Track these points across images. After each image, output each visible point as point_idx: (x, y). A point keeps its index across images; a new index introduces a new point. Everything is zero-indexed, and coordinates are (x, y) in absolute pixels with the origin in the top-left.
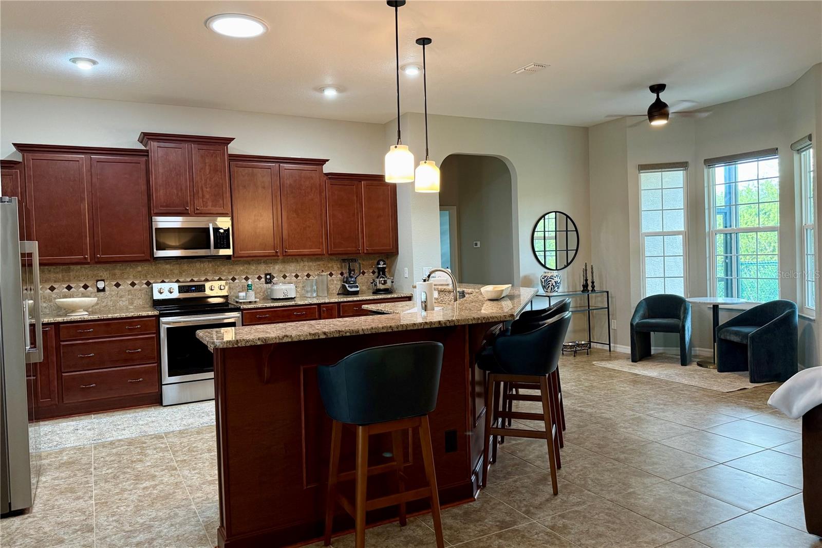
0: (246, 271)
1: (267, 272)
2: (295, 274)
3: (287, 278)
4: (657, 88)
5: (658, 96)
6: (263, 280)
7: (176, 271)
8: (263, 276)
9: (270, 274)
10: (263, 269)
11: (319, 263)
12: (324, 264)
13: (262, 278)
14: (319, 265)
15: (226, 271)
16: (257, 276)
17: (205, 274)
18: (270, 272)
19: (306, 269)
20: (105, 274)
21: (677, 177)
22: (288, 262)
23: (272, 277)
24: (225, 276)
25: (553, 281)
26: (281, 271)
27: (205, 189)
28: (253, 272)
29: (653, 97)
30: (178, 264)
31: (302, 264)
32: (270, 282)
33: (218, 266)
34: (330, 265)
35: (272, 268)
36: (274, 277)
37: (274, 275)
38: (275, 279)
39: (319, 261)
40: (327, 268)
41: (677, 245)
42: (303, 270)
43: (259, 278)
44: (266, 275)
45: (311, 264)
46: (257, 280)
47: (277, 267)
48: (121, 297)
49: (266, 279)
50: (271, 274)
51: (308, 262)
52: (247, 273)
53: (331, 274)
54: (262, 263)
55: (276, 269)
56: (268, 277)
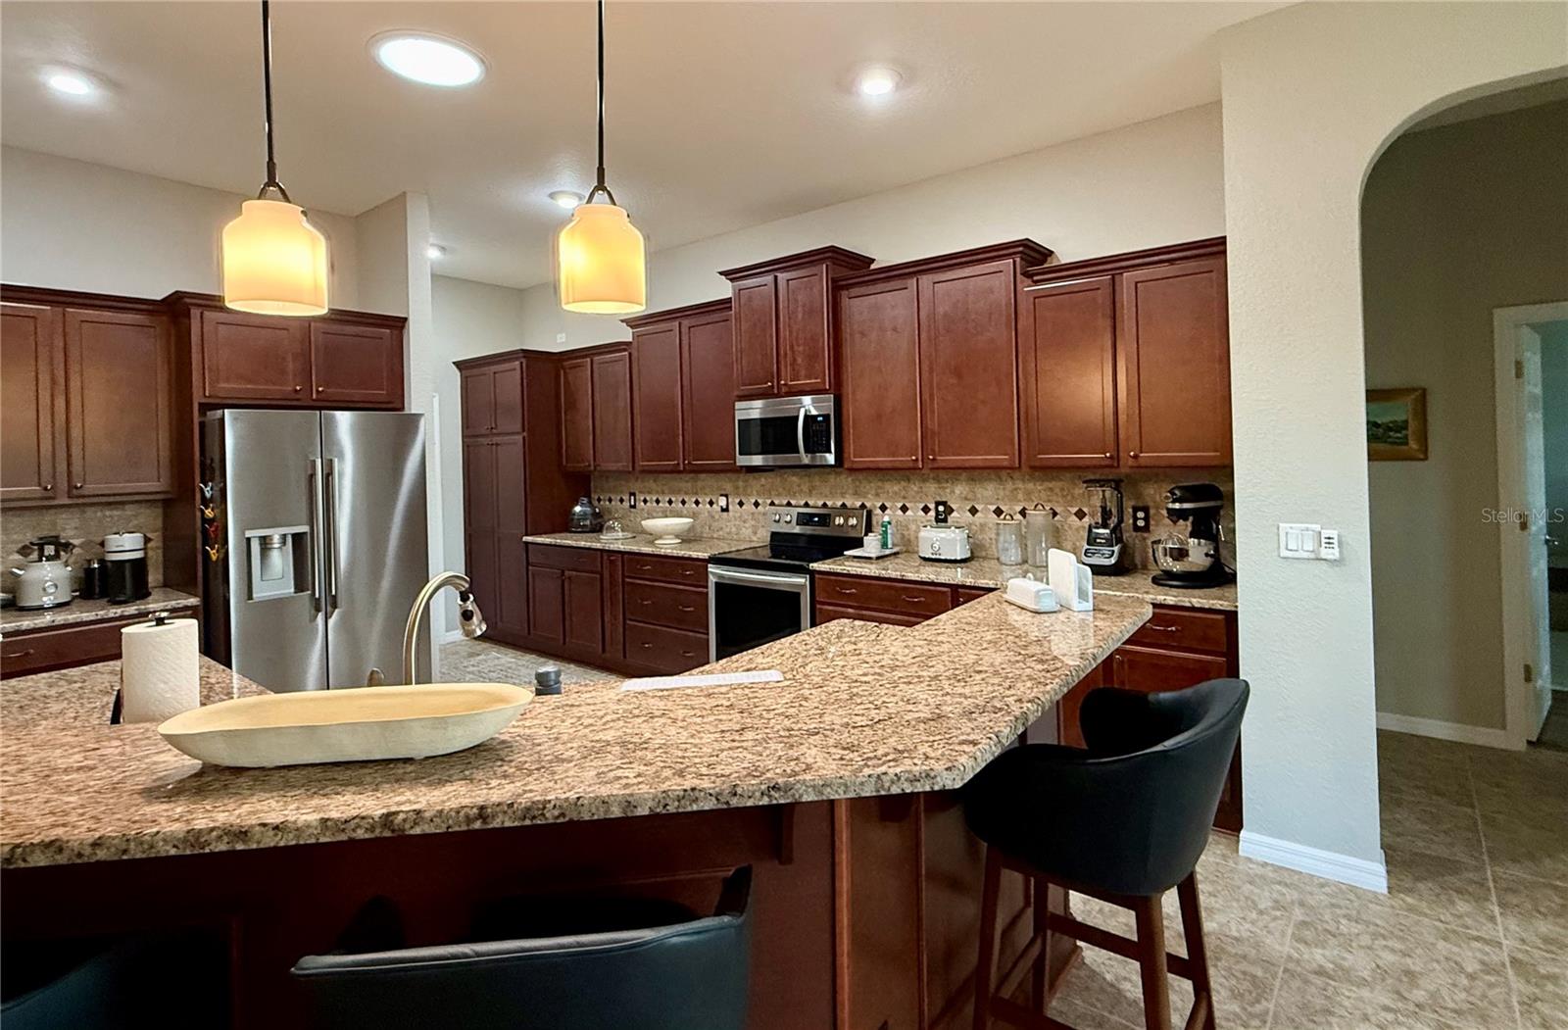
0: (903, 493)
1: (938, 499)
2: (994, 507)
3: (978, 515)
6: (932, 513)
7: (805, 488)
8: (932, 506)
9: (944, 504)
10: (932, 491)
11: (1050, 485)
12: (1062, 489)
13: (930, 510)
14: (1051, 489)
15: (873, 492)
16: (922, 506)
17: (843, 495)
18: (944, 500)
19: (1020, 497)
20: (728, 487)
22: (980, 480)
23: (949, 510)
24: (870, 500)
26: (966, 499)
27: (796, 348)
28: (914, 497)
30: (806, 475)
31: (1010, 485)
32: (946, 521)
33: (860, 483)
34: (1077, 492)
35: (948, 491)
36: (952, 511)
37: (954, 506)
38: (954, 514)
39: (1050, 482)
40: (1069, 498)
42: (1014, 499)
43: (926, 510)
44: (938, 504)
45: (1030, 486)
46: (923, 513)
47: (960, 489)
48: (744, 522)
49: (937, 513)
50: (946, 502)
51: (1023, 481)
52: (904, 498)
53: (1080, 514)
54: (932, 481)
55: (956, 494)
56: (941, 508)
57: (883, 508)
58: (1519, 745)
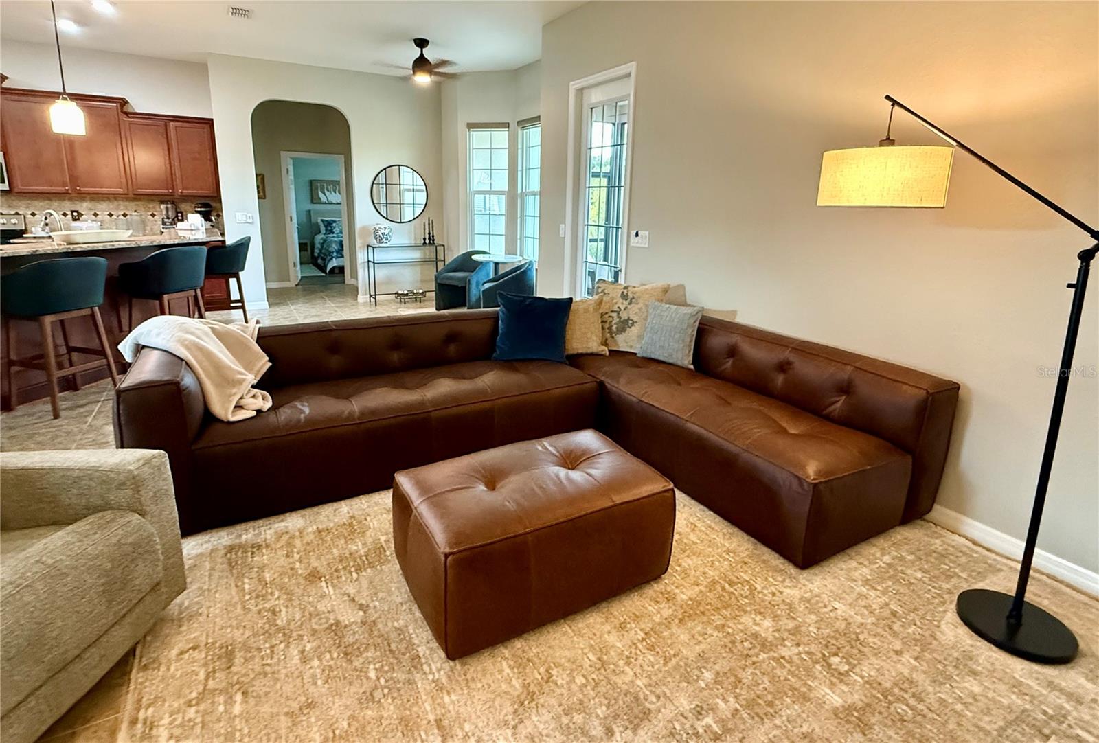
0: (47, 206)
1: (73, 209)
2: (108, 213)
3: (99, 216)
4: (421, 43)
5: (422, 51)
6: (69, 217)
8: (69, 213)
9: (77, 211)
10: (68, 206)
11: (137, 203)
12: (143, 205)
13: (68, 215)
14: (138, 205)
15: (28, 205)
16: (62, 212)
19: (122, 208)
21: (501, 137)
23: (80, 215)
24: (23, 210)
25: (380, 233)
26: (90, 209)
28: (56, 209)
29: (416, 52)
31: (116, 203)
32: (78, 219)
34: (151, 206)
35: (78, 205)
36: (82, 215)
37: (82, 213)
38: (84, 216)
40: (147, 208)
41: (498, 205)
42: (118, 208)
43: (65, 215)
44: (72, 212)
45: (127, 203)
46: (63, 216)
47: (85, 205)
49: (73, 216)
52: (49, 209)
53: (153, 215)
54: (67, 201)
55: (83, 207)
56: (75, 214)
57: (33, 214)
58: (294, 286)
